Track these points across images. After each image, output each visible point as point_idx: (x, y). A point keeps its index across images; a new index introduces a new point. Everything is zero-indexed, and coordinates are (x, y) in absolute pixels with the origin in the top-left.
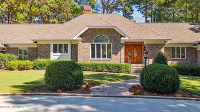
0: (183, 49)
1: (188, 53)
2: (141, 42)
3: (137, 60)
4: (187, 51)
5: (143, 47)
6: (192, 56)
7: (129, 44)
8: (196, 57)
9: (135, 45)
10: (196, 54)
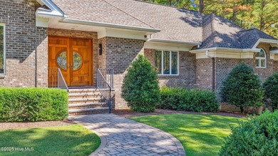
0: (174, 54)
1: (183, 64)
2: (91, 33)
3: (81, 78)
4: (182, 60)
5: (95, 46)
6: (189, 69)
7: (59, 34)
8: (195, 71)
9: (75, 39)
10: (195, 67)
